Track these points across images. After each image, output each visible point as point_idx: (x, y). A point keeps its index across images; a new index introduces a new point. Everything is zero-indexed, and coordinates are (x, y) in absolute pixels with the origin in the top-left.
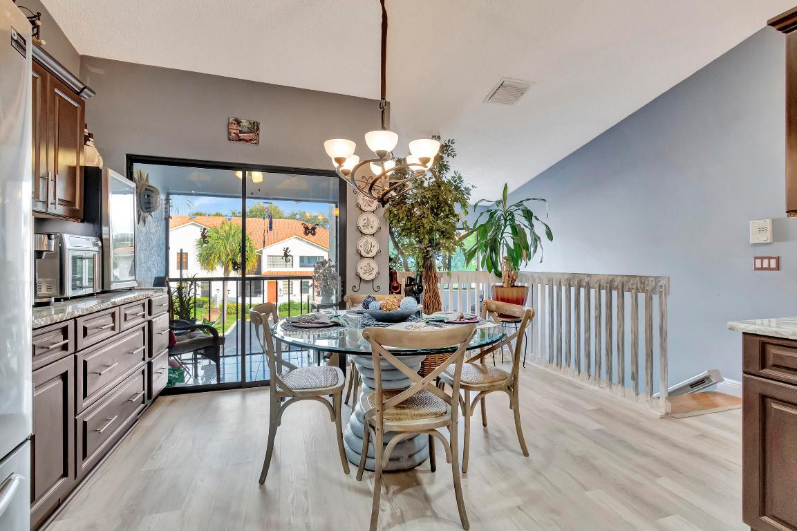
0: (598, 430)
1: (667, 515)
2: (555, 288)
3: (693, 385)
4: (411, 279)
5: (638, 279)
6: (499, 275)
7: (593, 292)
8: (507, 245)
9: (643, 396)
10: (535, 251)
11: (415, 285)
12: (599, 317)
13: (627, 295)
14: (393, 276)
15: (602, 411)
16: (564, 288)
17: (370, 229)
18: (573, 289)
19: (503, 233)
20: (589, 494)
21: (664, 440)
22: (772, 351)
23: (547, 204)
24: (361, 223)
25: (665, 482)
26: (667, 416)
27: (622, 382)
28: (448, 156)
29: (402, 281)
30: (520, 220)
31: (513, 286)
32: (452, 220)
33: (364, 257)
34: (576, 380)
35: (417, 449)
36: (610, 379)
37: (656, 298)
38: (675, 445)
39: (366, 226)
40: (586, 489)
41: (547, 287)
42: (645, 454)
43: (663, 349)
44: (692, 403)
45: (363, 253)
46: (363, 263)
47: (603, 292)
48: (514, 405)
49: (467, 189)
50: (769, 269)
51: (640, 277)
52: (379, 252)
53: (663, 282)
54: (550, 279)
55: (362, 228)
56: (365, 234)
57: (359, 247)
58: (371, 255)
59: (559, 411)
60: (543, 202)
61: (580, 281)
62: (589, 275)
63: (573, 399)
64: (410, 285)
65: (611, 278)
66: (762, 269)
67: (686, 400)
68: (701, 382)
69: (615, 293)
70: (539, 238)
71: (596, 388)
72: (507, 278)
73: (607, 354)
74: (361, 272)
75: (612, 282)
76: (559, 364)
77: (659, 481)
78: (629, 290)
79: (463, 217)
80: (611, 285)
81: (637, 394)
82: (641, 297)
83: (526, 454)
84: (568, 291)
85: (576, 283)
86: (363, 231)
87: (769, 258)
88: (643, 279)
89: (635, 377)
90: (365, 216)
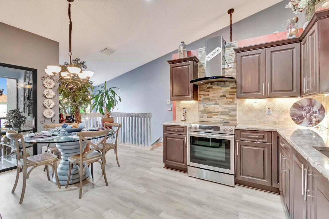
0: (136, 156)
1: (151, 168)
2: (123, 118)
3: (156, 142)
4: (69, 117)
5: (145, 114)
6: (103, 114)
7: (134, 118)
8: (106, 103)
9: (146, 146)
10: (115, 105)
11: (71, 119)
12: (135, 126)
13: (142, 119)
14: (61, 116)
15: (137, 152)
16: (125, 118)
17: (50, 95)
18: (128, 118)
19: (105, 99)
20: (136, 169)
21: (151, 155)
22: (168, 128)
23: (119, 90)
24: (45, 93)
25: (151, 163)
26: (151, 149)
27: (141, 143)
28: (83, 68)
29: (65, 118)
30: (110, 94)
31: (109, 118)
32: (86, 93)
33: (47, 108)
34: (129, 146)
35: (86, 173)
36: (138, 143)
37: (149, 119)
38: (153, 155)
39: (48, 94)
40: (135, 169)
41: (120, 117)
42: (147, 158)
43: (150, 132)
44: (156, 146)
45: (47, 106)
46: (46, 111)
47: (136, 118)
48: (116, 152)
49: (91, 81)
50: (170, 111)
51: (145, 113)
52: (55, 106)
53: (150, 115)
54: (121, 115)
55: (46, 95)
56: (48, 98)
57: (44, 104)
58: (51, 107)
59: (126, 154)
60: (118, 89)
61: (130, 115)
62: (133, 113)
63: (128, 151)
64: (68, 119)
65: (138, 114)
66: (169, 111)
67: (155, 145)
68: (158, 140)
69: (139, 118)
70: (117, 101)
71: (135, 147)
72: (107, 115)
73: (138, 136)
74: (45, 115)
75: (138, 115)
76: (124, 142)
77: (150, 163)
78: (143, 117)
79: (91, 93)
80: (139, 116)
81: (145, 146)
82: (146, 119)
83: (119, 166)
84: (127, 119)
85: (129, 116)
86: (46, 97)
87: (170, 108)
88: (146, 114)
89: (144, 141)
90: (47, 90)
